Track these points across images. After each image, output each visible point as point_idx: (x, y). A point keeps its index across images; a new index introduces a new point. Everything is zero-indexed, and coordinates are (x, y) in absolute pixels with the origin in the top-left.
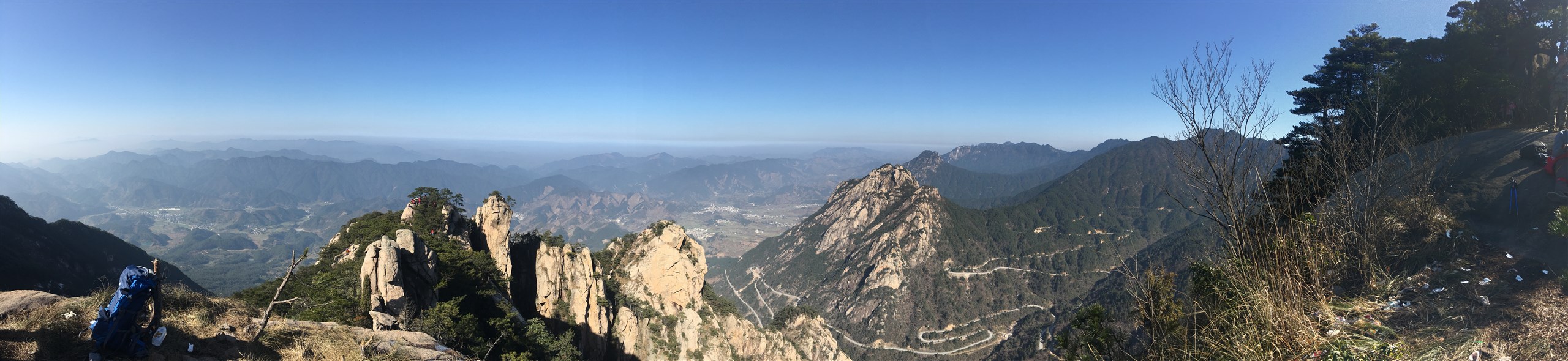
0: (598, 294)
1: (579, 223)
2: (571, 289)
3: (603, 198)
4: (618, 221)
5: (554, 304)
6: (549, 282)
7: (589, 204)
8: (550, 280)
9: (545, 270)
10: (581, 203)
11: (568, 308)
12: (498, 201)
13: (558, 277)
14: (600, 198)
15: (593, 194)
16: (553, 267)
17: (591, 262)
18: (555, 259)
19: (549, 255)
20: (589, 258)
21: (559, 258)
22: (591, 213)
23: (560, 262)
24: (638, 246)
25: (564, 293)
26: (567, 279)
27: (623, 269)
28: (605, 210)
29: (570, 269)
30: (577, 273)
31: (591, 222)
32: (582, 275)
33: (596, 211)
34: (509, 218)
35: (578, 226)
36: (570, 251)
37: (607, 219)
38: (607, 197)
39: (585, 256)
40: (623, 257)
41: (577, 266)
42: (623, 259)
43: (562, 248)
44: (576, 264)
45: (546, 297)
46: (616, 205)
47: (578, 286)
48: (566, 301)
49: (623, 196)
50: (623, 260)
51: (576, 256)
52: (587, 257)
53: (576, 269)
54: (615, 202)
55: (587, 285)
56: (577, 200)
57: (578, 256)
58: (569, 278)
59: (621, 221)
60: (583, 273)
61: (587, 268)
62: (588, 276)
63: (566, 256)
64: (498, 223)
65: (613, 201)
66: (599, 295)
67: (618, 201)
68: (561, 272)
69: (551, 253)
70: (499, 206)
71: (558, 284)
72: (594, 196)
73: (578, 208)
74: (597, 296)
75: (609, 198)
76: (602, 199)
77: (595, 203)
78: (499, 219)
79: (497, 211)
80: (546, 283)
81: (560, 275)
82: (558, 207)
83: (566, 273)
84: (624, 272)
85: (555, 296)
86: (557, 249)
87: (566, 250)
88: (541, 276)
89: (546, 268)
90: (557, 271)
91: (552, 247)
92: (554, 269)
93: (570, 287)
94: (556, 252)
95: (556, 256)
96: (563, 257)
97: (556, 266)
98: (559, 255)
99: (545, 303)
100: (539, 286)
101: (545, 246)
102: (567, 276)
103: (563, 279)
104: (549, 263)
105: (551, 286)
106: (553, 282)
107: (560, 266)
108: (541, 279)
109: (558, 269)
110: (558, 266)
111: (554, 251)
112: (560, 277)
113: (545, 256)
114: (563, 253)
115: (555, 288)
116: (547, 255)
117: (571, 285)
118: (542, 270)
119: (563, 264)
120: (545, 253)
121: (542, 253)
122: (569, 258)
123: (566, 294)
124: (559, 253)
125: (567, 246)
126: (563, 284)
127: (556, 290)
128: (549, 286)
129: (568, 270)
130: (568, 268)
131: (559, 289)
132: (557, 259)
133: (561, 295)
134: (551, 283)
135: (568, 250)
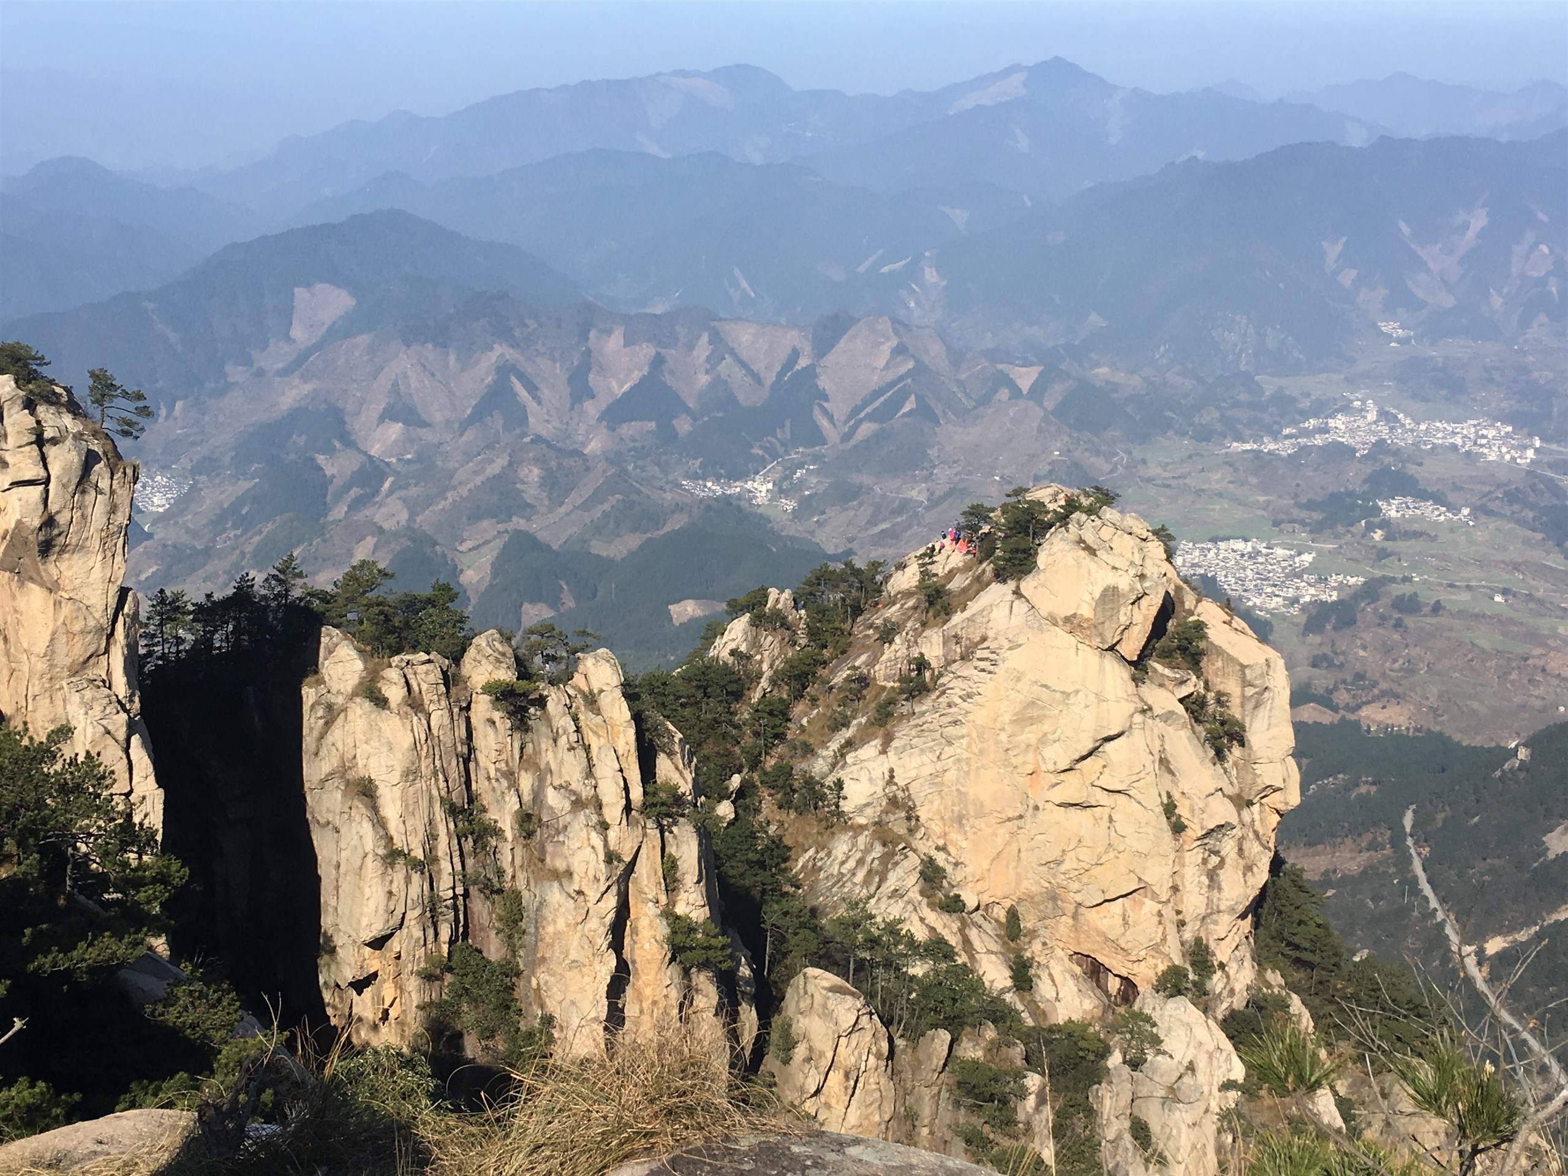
4: (761, 488)
5: (428, 977)
6: (393, 856)
8: (399, 843)
9: (366, 791)
10: (532, 388)
11: (511, 988)
12: (30, 405)
13: (443, 829)
14: (647, 351)
15: (608, 332)
16: (411, 774)
17: (631, 732)
18: (418, 723)
19: (381, 702)
20: (618, 711)
21: (439, 717)
23: (447, 740)
24: (888, 635)
29: (510, 776)
30: (553, 799)
32: (578, 804)
33: (626, 430)
36: (506, 675)
39: (592, 700)
43: (457, 659)
45: (378, 943)
48: (494, 950)
49: (791, 338)
50: (803, 715)
51: (541, 702)
52: (604, 701)
53: (542, 775)
55: (611, 857)
56: (505, 370)
57: (555, 701)
58: (507, 824)
59: (780, 491)
61: (606, 768)
62: (613, 812)
63: (482, 708)
64: (46, 548)
66: (680, 909)
68: (458, 797)
69: (394, 693)
70: (40, 441)
71: (445, 866)
74: (668, 914)
75: (703, 349)
76: (658, 362)
77: (619, 387)
78: (49, 522)
79: (34, 471)
80: (372, 867)
81: (453, 811)
82: (389, 415)
83: (486, 799)
84: (810, 782)
85: (431, 933)
86: (425, 667)
87: (481, 669)
88: (342, 831)
89: (370, 781)
90: (435, 792)
91: (396, 660)
92: (418, 785)
93: (513, 877)
94: (424, 687)
95: (423, 711)
96: (468, 708)
97: (425, 767)
98: (444, 703)
99: (375, 975)
100: (337, 888)
101: (354, 654)
102: (492, 815)
103: (472, 833)
104: (385, 749)
105: (408, 880)
106: (413, 854)
107: (454, 763)
108: (343, 845)
109: (437, 780)
110: (438, 763)
111: (407, 682)
112: (452, 826)
113: (359, 711)
114: (466, 688)
115: (426, 887)
116: (367, 705)
117: (518, 862)
118: (344, 795)
119: (465, 750)
120: (355, 694)
121: (340, 700)
122: (497, 716)
123: (490, 914)
124: (442, 689)
125: (484, 644)
126: (470, 862)
127: (432, 900)
128: (391, 882)
129: (496, 784)
130: (497, 770)
131: (450, 893)
132: (432, 724)
133: (466, 926)
134: (401, 861)
135: (490, 668)
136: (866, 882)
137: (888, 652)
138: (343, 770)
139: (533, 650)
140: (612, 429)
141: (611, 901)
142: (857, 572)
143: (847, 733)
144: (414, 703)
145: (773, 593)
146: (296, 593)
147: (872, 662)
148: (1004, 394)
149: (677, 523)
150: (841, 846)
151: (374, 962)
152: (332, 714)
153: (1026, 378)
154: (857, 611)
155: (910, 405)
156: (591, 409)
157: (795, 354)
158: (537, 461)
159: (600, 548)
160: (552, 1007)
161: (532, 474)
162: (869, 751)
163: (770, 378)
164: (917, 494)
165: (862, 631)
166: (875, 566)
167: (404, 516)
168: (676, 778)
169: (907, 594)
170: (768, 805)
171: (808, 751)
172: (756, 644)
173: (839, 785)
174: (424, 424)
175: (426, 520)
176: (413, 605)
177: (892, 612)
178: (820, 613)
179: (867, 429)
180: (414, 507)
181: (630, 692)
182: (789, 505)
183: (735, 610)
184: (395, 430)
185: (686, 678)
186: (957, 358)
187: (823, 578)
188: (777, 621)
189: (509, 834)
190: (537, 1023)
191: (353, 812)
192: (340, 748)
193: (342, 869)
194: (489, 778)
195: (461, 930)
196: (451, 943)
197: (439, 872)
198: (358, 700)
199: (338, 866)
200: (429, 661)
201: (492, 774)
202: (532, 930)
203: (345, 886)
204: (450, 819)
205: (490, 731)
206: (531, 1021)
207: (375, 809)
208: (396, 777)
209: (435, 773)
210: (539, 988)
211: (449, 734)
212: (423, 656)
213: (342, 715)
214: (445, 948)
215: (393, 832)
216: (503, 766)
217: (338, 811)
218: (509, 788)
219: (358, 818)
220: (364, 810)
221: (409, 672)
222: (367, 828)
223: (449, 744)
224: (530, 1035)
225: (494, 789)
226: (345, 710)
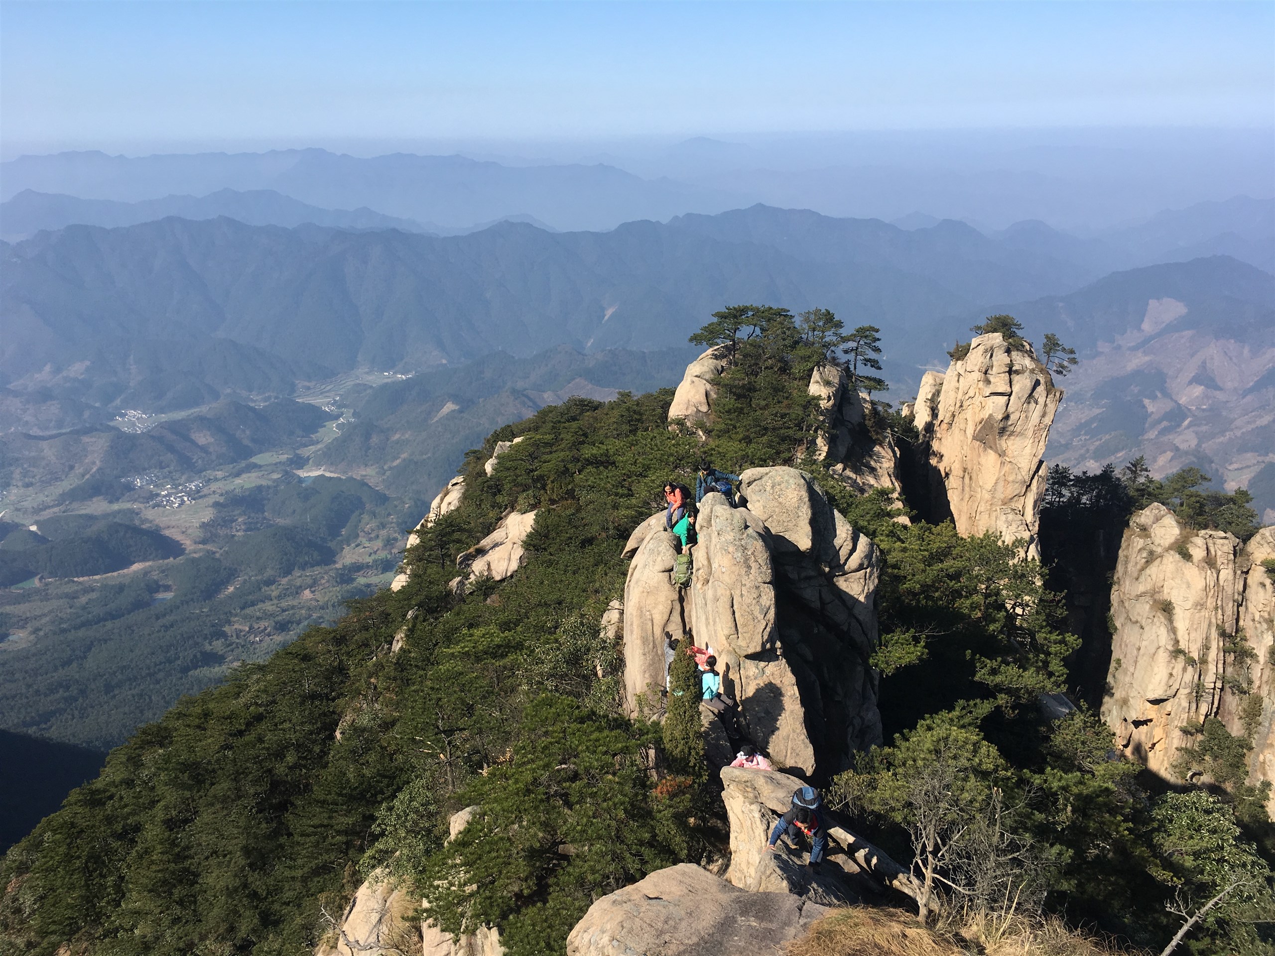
2: (1264, 692)
5: (1185, 732)
6: (1177, 652)
8: (1183, 645)
9: (1167, 608)
11: (1243, 756)
12: (1008, 351)
13: (1216, 644)
16: (1200, 605)
18: (1210, 575)
19: (1187, 556)
21: (1226, 574)
23: (1229, 590)
25: (1232, 702)
26: (1254, 656)
29: (1270, 622)
34: (1044, 415)
43: (1246, 539)
45: (1156, 702)
48: (1236, 729)
58: (1262, 653)
63: (1258, 575)
64: (1002, 431)
68: (1229, 628)
69: (1198, 553)
70: (1010, 372)
71: (1212, 668)
78: (1007, 417)
79: (1003, 388)
80: (1163, 656)
81: (1223, 634)
83: (1249, 633)
85: (1194, 706)
86: (1222, 541)
87: (1262, 550)
88: (1146, 629)
89: (1170, 603)
90: (1214, 621)
91: (1202, 532)
92: (1203, 614)
93: (1259, 687)
94: (1219, 553)
95: (1215, 568)
96: (1247, 573)
97: (1211, 603)
98: (1231, 566)
99: (1151, 720)
100: (1136, 662)
101: (1174, 523)
102: (1251, 644)
103: (1235, 652)
104: (1184, 586)
105: (1184, 670)
106: (1191, 655)
107: (1231, 604)
108: (1145, 637)
109: (1216, 614)
110: (1219, 603)
111: (1207, 549)
112: (1221, 644)
113: (1171, 559)
114: (1248, 560)
115: (1196, 677)
116: (1177, 557)
117: (1265, 678)
118: (1152, 607)
119: (1240, 599)
120: (1170, 548)
121: (1159, 550)
122: (1268, 582)
123: (1238, 705)
124: (1232, 557)
125: (1268, 534)
126: (1230, 670)
127: (1198, 686)
128: (1173, 668)
129: (1258, 625)
130: (1261, 616)
131: (1212, 685)
132: (1221, 577)
133: (1218, 708)
134: (1181, 658)
135: (1269, 550)
138: (1154, 592)
144: (1210, 562)
146: (1142, 480)
151: (1151, 712)
152: (1152, 557)
176: (1218, 501)
189: (1262, 659)
190: (1258, 784)
191: (1155, 620)
192: (1154, 579)
193: (1142, 651)
194: (1254, 620)
195: (1214, 710)
196: (1206, 716)
197: (1207, 670)
198: (1172, 552)
199: (1139, 649)
200: (1225, 538)
201: (1257, 618)
202: (1267, 724)
203: (1142, 662)
204: (1221, 639)
205: (1261, 590)
206: (1254, 780)
207: (1170, 620)
208: (1189, 605)
209: (1216, 608)
210: (1264, 763)
211: (1231, 586)
212: (1222, 534)
213: (1159, 559)
214: (1202, 718)
215: (1180, 638)
216: (1266, 615)
217: (1145, 616)
218: (1268, 630)
219: (1158, 624)
220: (1163, 620)
221: (1210, 542)
222: (1163, 632)
223: (1230, 592)
224: (1251, 790)
225: (1256, 628)
226: (1162, 557)
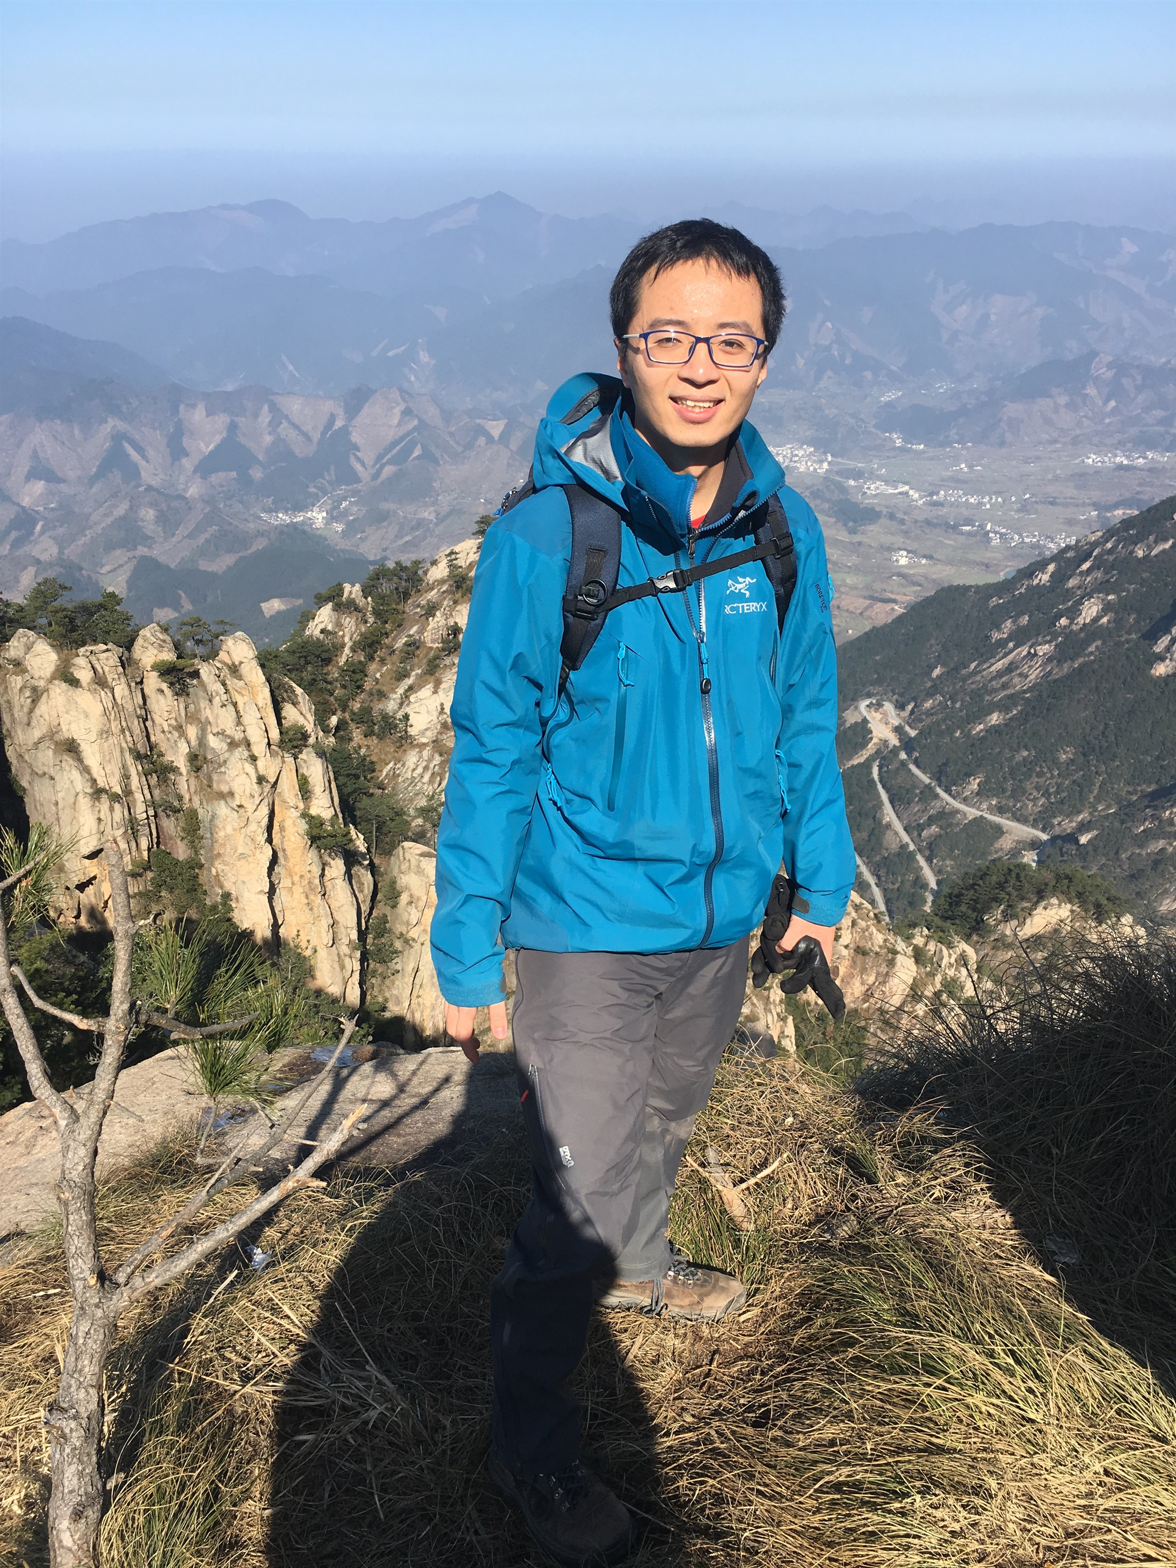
0: (308, 807)
1: (147, 540)
2: (196, 804)
3: (241, 421)
4: (318, 517)
6: (98, 793)
7: (177, 451)
8: (101, 783)
9: (71, 748)
10: (140, 450)
11: (196, 877)
13: (134, 770)
14: (222, 420)
15: (194, 406)
16: (105, 733)
17: (267, 690)
18: (105, 696)
19: (74, 682)
20: (255, 675)
21: (121, 690)
22: (193, 491)
23: (129, 707)
24: (431, 610)
25: (170, 825)
26: (175, 770)
27: (378, 707)
28: (257, 474)
29: (179, 728)
30: (213, 742)
31: (199, 529)
32: (233, 745)
33: (214, 478)
35: (142, 551)
36: (169, 656)
37: (269, 511)
38: (256, 415)
39: (234, 670)
40: (371, 658)
41: (207, 713)
42: (373, 667)
43: (129, 645)
44: (204, 704)
45: (94, 855)
46: (301, 450)
47: (224, 788)
48: (181, 852)
49: (329, 406)
50: (376, 671)
51: (196, 674)
52: (244, 670)
53: (204, 726)
54: (293, 434)
55: (261, 780)
56: (118, 438)
57: (206, 671)
58: (182, 763)
59: (332, 517)
60: (238, 736)
61: (251, 718)
62: (259, 748)
63: (153, 681)
65: (284, 429)
66: (313, 812)
67: (307, 428)
68: (142, 748)
71: (139, 796)
72: (198, 415)
73: (132, 473)
74: (305, 815)
75: (265, 418)
76: (233, 428)
77: (206, 447)
80: (84, 803)
81: (138, 757)
82: (34, 474)
83: (163, 747)
84: (385, 717)
85: (133, 844)
86: (105, 655)
87: (148, 653)
88: (57, 778)
89: (73, 740)
90: (124, 745)
91: (82, 650)
92: (111, 741)
93: (190, 800)
94: (107, 669)
95: (107, 687)
96: (141, 682)
97: (115, 727)
98: (123, 680)
99: (95, 878)
100: (58, 820)
101: (48, 648)
102: (169, 757)
103: (156, 772)
104: (82, 717)
105: (112, 809)
106: (113, 790)
107: (136, 722)
108: (58, 788)
109: (125, 736)
110: (124, 724)
111: (93, 667)
112: (140, 768)
113: (58, 691)
114: (138, 668)
115: (126, 812)
116: (64, 685)
117: (192, 790)
118: (55, 752)
119: (143, 713)
120: (53, 678)
121: (42, 683)
122: (164, 686)
123: (176, 827)
124: (120, 669)
125: (148, 635)
126: (156, 792)
127: (131, 821)
128: (99, 811)
129: (169, 736)
130: (169, 725)
131: (145, 816)
132: (116, 695)
133: (158, 837)
134: (104, 797)
135: (156, 652)
136: (431, 782)
137: (433, 623)
138: (51, 734)
139: (187, 637)
140: (204, 478)
141: (264, 811)
142: (403, 569)
143: (409, 681)
144: (100, 681)
145: (347, 587)
147: (421, 631)
148: (482, 441)
149: (260, 544)
150: (412, 758)
151: (92, 868)
152: (37, 693)
153: (496, 428)
154: (406, 595)
155: (417, 452)
156: (188, 464)
157: (332, 419)
158: (151, 505)
159: (205, 565)
160: (229, 886)
161: (149, 514)
162: (426, 692)
163: (316, 436)
164: (428, 514)
165: (411, 608)
166: (417, 563)
167: (55, 550)
168: (301, 721)
169: (442, 582)
170: (357, 735)
171: (382, 695)
172: (339, 624)
173: (406, 717)
174: (61, 480)
175: (72, 552)
176: (88, 610)
177: (433, 595)
178: (381, 599)
179: (389, 470)
180: (62, 544)
181: (265, 661)
182: (339, 527)
183: (321, 601)
184: (39, 487)
185: (291, 652)
186: (447, 416)
187: (381, 574)
188: (350, 607)
189: (184, 770)
190: (219, 899)
191: (64, 764)
192: (47, 718)
193: (60, 806)
194: (163, 732)
195: (155, 840)
196: (149, 850)
197: (135, 800)
198: (56, 682)
199: (57, 804)
200: (107, 650)
201: (166, 728)
202: (208, 835)
203: (65, 817)
204: (138, 763)
205: (160, 697)
206: (214, 897)
207: (79, 759)
208: (93, 736)
209: (123, 731)
210: (218, 875)
211: (130, 702)
212: (104, 647)
213: (45, 694)
214: (145, 854)
215: (95, 776)
216: (173, 722)
217: (51, 764)
218: (180, 737)
219: (67, 768)
220: (71, 762)
221: (93, 658)
222: (76, 775)
223: (131, 709)
224: (214, 908)
225: (168, 739)
226: (47, 690)
